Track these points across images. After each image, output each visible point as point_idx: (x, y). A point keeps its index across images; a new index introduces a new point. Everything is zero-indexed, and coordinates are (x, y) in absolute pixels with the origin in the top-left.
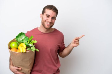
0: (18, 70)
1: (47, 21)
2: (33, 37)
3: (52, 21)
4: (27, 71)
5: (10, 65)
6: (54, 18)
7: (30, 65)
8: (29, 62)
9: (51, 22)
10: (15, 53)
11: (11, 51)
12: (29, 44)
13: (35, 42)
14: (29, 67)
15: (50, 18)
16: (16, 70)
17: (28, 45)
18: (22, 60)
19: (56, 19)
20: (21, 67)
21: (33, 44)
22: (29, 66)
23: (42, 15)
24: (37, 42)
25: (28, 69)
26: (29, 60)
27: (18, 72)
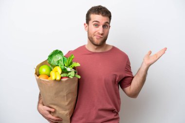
0: (50, 112)
2: (73, 57)
3: (103, 31)
4: (64, 115)
5: (39, 103)
6: (106, 26)
7: (68, 104)
8: (67, 100)
10: (43, 81)
11: (38, 78)
12: (66, 67)
13: (77, 65)
14: (68, 107)
16: (47, 112)
17: (65, 69)
18: (55, 94)
19: (110, 26)
20: (55, 107)
21: (74, 68)
22: (66, 106)
23: (87, 25)
24: (79, 65)
25: (66, 110)
26: (67, 95)
27: (50, 116)
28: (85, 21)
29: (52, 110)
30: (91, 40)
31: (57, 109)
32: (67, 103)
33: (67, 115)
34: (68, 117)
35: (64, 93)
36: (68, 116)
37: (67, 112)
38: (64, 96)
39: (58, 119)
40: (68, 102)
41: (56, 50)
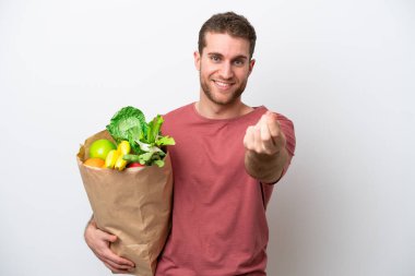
0: (110, 244)
4: (139, 254)
7: (147, 229)
8: (143, 219)
13: (169, 141)
14: (146, 236)
16: (103, 244)
18: (117, 201)
20: (118, 233)
21: (162, 147)
22: (142, 232)
23: (199, 56)
24: (174, 143)
25: (142, 243)
26: (142, 207)
27: (108, 252)
28: (196, 47)
29: (112, 238)
30: (206, 90)
31: (123, 237)
32: (142, 227)
33: (143, 254)
34: (148, 261)
35: (135, 202)
36: (147, 258)
37: (144, 248)
38: (136, 209)
39: (125, 261)
40: (145, 225)
41: (128, 108)
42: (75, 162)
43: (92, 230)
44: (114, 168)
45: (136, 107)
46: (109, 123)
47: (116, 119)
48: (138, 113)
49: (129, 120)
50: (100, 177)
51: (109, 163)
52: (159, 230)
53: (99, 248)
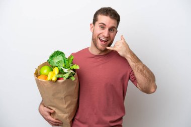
0: (50, 114)
1: (101, 35)
2: (72, 58)
4: (64, 118)
7: (67, 107)
8: (66, 102)
9: (107, 37)
12: (63, 68)
15: (107, 29)
16: (47, 114)
17: (62, 70)
18: (54, 95)
20: (54, 109)
22: (65, 108)
23: (93, 25)
25: (65, 113)
26: (65, 97)
27: (50, 117)
29: (51, 111)
31: (57, 111)
32: (65, 106)
33: (66, 118)
34: (68, 121)
35: (62, 95)
37: (66, 115)
38: (62, 98)
40: (66, 105)
41: (57, 51)
42: (33, 77)
43: (42, 107)
44: (51, 81)
45: (61, 51)
46: (49, 58)
47: (52, 57)
48: (62, 53)
49: (58, 57)
50: (45, 84)
51: (49, 78)
52: (73, 107)
53: (46, 115)
